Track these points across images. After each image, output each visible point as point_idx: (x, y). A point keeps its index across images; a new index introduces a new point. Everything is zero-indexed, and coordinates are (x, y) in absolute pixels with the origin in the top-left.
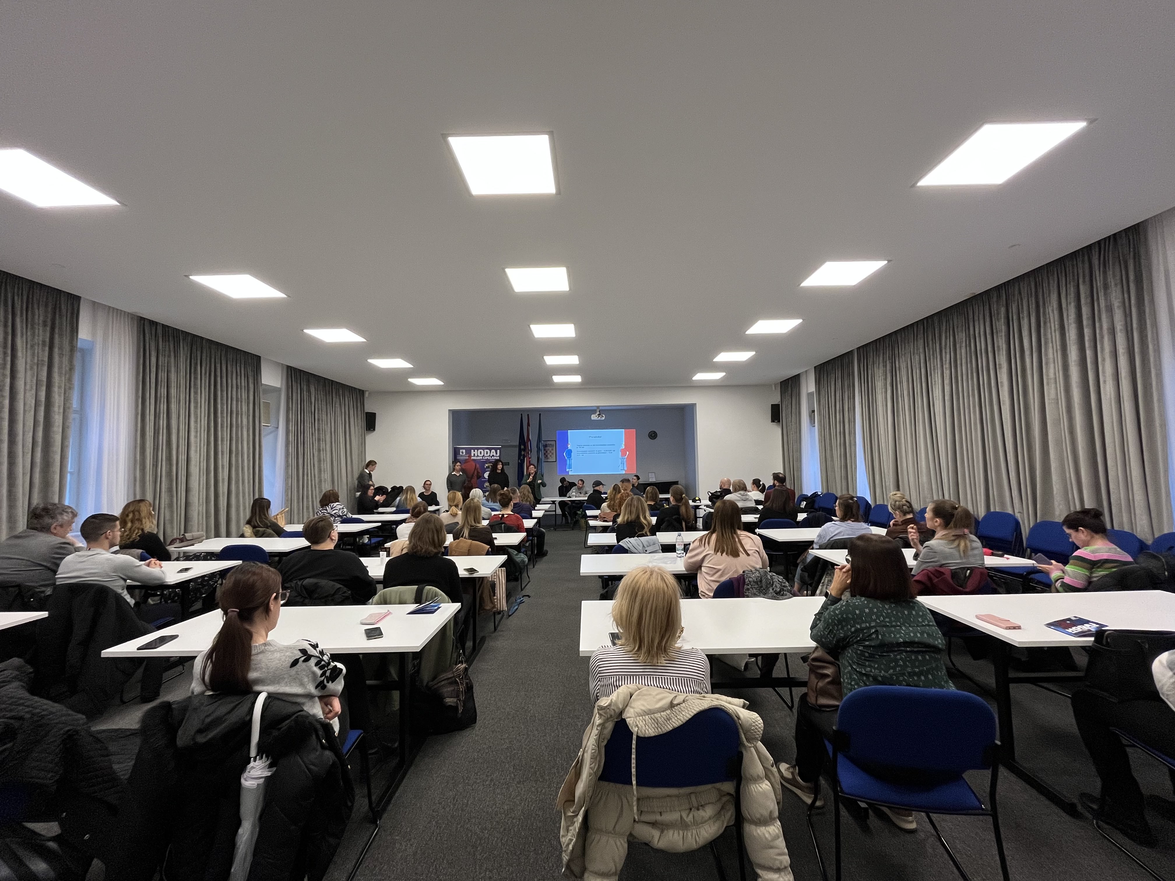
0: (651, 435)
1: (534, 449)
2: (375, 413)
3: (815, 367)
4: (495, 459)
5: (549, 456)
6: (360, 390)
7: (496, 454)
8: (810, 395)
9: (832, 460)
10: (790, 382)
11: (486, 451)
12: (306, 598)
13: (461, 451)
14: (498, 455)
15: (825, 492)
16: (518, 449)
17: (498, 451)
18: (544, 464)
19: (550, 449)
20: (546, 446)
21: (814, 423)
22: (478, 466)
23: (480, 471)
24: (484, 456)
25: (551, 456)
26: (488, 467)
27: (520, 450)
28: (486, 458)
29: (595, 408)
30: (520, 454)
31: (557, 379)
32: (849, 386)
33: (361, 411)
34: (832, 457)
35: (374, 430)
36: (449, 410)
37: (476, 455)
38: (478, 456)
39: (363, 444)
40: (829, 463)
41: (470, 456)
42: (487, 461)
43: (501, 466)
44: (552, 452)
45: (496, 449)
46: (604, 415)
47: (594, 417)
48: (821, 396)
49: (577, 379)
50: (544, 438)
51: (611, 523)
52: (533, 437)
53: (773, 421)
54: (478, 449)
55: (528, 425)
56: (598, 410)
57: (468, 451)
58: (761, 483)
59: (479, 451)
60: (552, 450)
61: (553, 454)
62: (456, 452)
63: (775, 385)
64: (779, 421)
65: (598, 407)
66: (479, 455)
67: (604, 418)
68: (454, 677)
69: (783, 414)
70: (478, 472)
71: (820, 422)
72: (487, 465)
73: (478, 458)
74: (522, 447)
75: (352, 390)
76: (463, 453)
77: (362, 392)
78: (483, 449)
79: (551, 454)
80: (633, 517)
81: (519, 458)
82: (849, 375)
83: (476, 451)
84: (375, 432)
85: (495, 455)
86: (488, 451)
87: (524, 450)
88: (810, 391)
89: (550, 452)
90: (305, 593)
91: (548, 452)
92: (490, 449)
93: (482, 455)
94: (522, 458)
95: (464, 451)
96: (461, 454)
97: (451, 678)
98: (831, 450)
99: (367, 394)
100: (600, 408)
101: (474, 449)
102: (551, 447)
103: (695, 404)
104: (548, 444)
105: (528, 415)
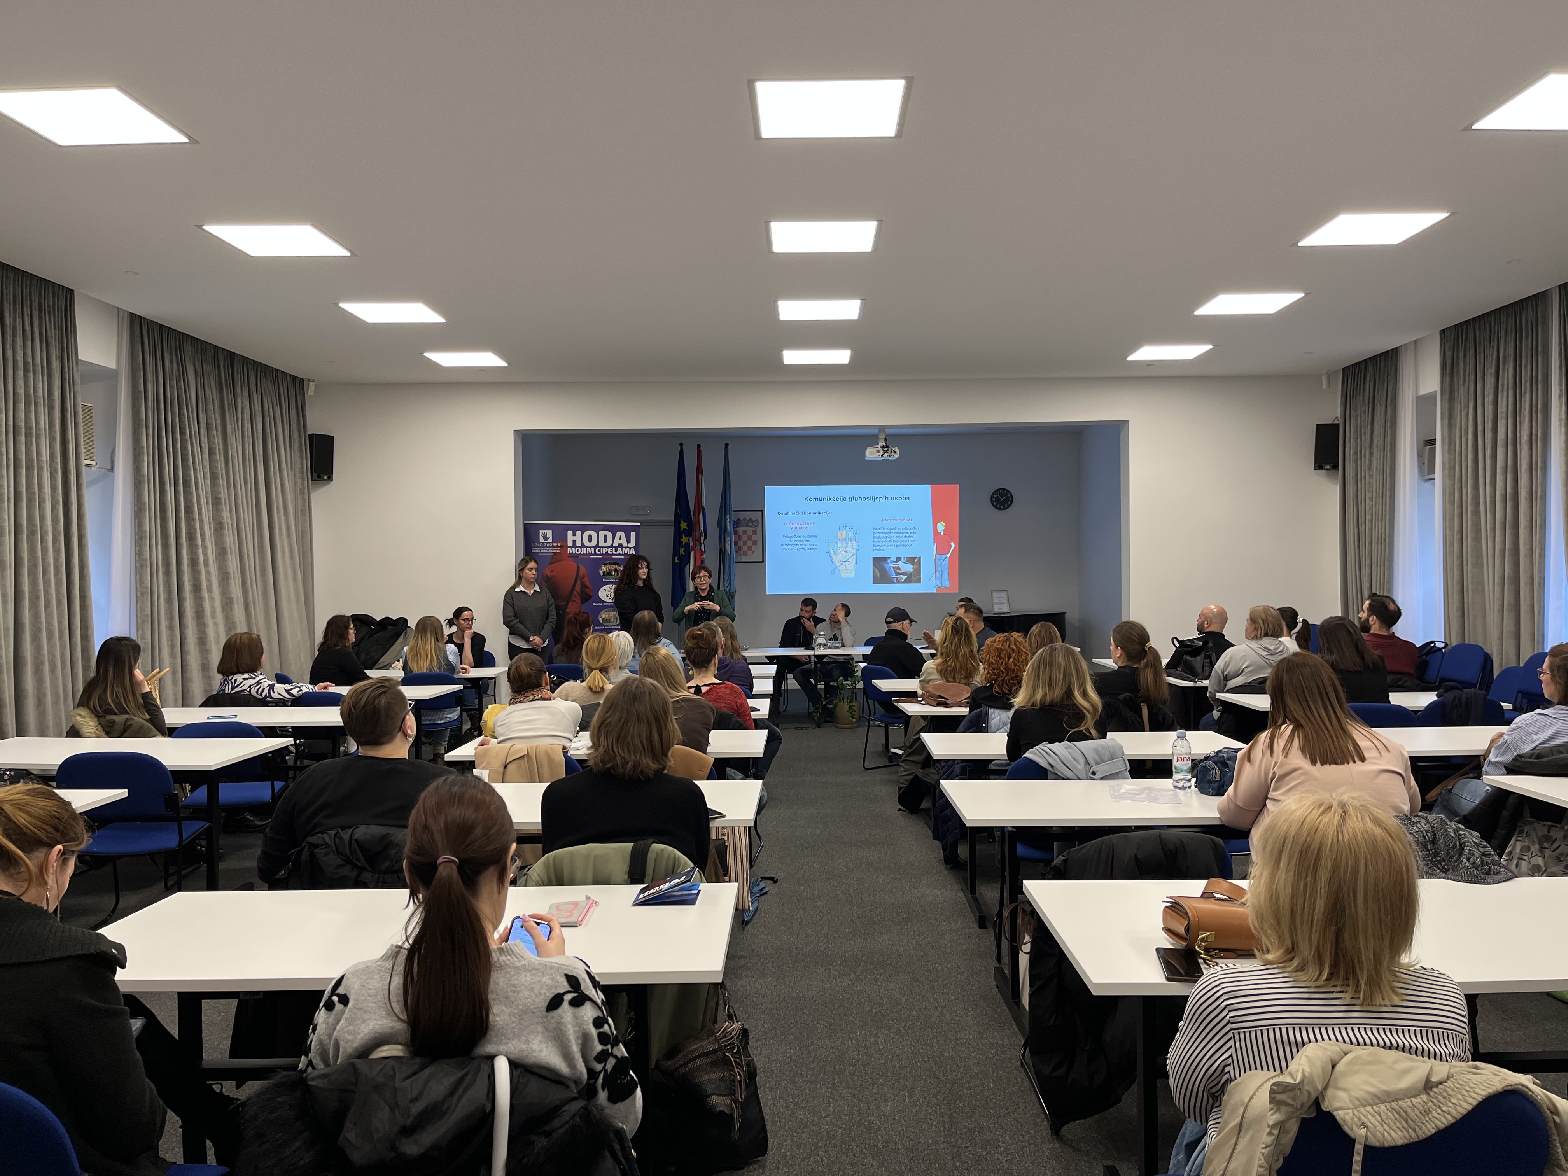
0: (998, 500)
1: (713, 531)
2: (331, 438)
3: (1443, 332)
4: (626, 554)
5: (745, 548)
6: (294, 378)
7: (629, 541)
8: (1424, 402)
9: (1479, 565)
10: (1370, 369)
11: (602, 533)
12: (362, 869)
13: (541, 532)
14: (633, 544)
15: (1454, 642)
16: (671, 531)
17: (633, 535)
18: (737, 569)
19: (750, 530)
20: (737, 523)
21: (1432, 470)
22: (583, 570)
23: (588, 584)
24: (597, 546)
25: (750, 548)
26: (608, 574)
27: (678, 534)
28: (604, 551)
29: (876, 431)
30: (677, 544)
31: (792, 357)
32: (1534, 381)
33: (299, 430)
34: (1478, 555)
35: (330, 478)
36: (515, 431)
37: (579, 544)
38: (583, 546)
39: (305, 512)
40: (1469, 569)
41: (564, 546)
42: (607, 559)
43: (646, 570)
44: (754, 537)
45: (627, 530)
46: (897, 451)
47: (872, 453)
48: (1457, 407)
49: (841, 356)
50: (735, 504)
51: (967, 710)
52: (710, 501)
53: (1319, 465)
54: (584, 529)
55: (699, 471)
56: (882, 436)
57: (560, 534)
58: (1300, 619)
59: (587, 534)
60: (755, 533)
61: (755, 543)
62: (529, 536)
63: (1330, 376)
64: (1336, 467)
65: (882, 428)
66: (586, 543)
67: (897, 456)
68: (720, 1049)
69: (1349, 449)
70: (584, 586)
71: (1449, 469)
72: (604, 569)
73: (584, 551)
74: (684, 525)
75: (276, 375)
76: (545, 538)
77: (298, 384)
78: (597, 529)
79: (750, 543)
80: (1057, 693)
81: (675, 553)
82: (1534, 352)
83: (579, 533)
84: (332, 483)
85: (625, 545)
86: (609, 535)
87: (689, 533)
88: (1422, 392)
89: (750, 538)
90: (362, 858)
91: (745, 538)
92: (614, 530)
93: (594, 543)
94: (682, 551)
95: (549, 533)
96: (542, 540)
97: (714, 1051)
98: (1477, 538)
99: (311, 390)
100: (888, 431)
101: (574, 529)
102: (750, 526)
103: (1127, 421)
104: (745, 519)
105: (699, 446)
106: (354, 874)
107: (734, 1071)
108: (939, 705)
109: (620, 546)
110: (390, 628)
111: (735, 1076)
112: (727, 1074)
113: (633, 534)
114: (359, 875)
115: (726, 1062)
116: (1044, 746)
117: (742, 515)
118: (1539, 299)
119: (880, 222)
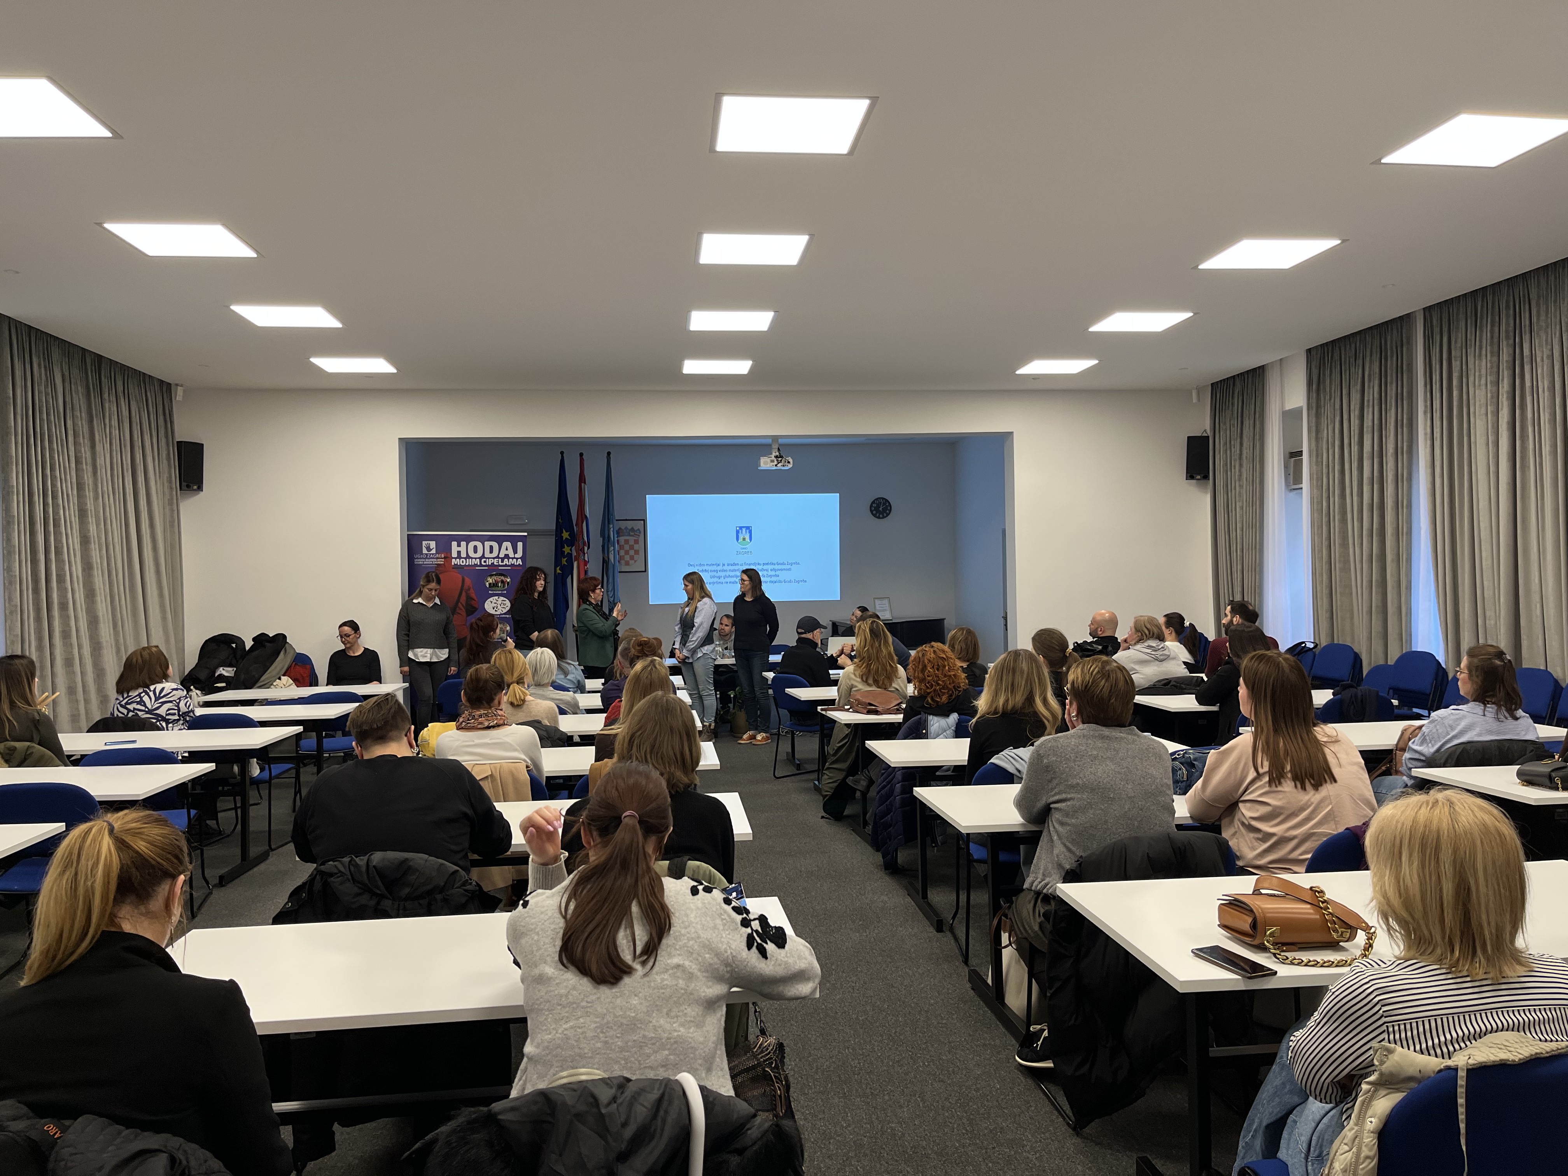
0: (877, 509)
1: (596, 541)
2: (201, 446)
3: (1309, 351)
4: (512, 565)
5: (627, 558)
6: (161, 382)
7: (515, 552)
8: (1291, 417)
9: (1346, 569)
10: (1238, 383)
11: (487, 544)
13: (424, 543)
14: (520, 554)
15: (1324, 643)
16: (552, 540)
18: (619, 578)
19: (631, 540)
20: (619, 532)
21: (1298, 479)
22: (468, 581)
23: (473, 596)
24: (483, 556)
25: (632, 558)
26: (494, 585)
27: (560, 544)
28: (489, 562)
29: (769, 441)
30: (559, 553)
31: (692, 367)
32: (1399, 397)
33: (167, 437)
34: (1346, 561)
35: (200, 488)
36: (400, 439)
37: (464, 555)
38: (468, 557)
39: (174, 524)
40: (1337, 574)
41: (448, 558)
42: (493, 570)
43: (543, 583)
44: (636, 547)
45: (514, 541)
46: (791, 460)
47: (766, 463)
48: (1324, 422)
49: (741, 367)
50: (618, 513)
51: (901, 716)
52: (593, 510)
53: (1190, 476)
54: (468, 539)
55: (582, 479)
56: (775, 446)
57: (444, 545)
58: (1187, 624)
59: (472, 544)
60: (637, 542)
61: (637, 552)
62: (412, 546)
63: (1200, 390)
64: (1206, 477)
65: (775, 438)
66: (472, 554)
67: (790, 466)
69: (1219, 460)
70: (469, 598)
71: (1317, 481)
73: (469, 562)
74: (565, 535)
75: (143, 379)
76: (429, 549)
77: (166, 388)
78: (482, 539)
79: (632, 553)
80: (1019, 699)
81: (557, 562)
82: (1399, 370)
83: (463, 544)
84: (201, 494)
85: (511, 555)
86: (495, 545)
87: (571, 542)
88: (1288, 407)
89: (632, 547)
91: (627, 547)
92: (500, 540)
93: (479, 554)
94: (564, 561)
95: (433, 544)
96: (425, 551)
98: (1344, 544)
99: (179, 395)
100: (781, 441)
101: (459, 539)
102: (632, 536)
103: (1012, 433)
104: (626, 528)
105: (581, 455)
106: (372, 903)
107: (774, 1086)
108: (870, 712)
109: (507, 556)
110: (268, 645)
111: (775, 1091)
112: (768, 1089)
113: (520, 545)
114: (378, 903)
115: (766, 1077)
116: (1009, 752)
117: (623, 525)
118: (1403, 322)
119: (812, 236)
